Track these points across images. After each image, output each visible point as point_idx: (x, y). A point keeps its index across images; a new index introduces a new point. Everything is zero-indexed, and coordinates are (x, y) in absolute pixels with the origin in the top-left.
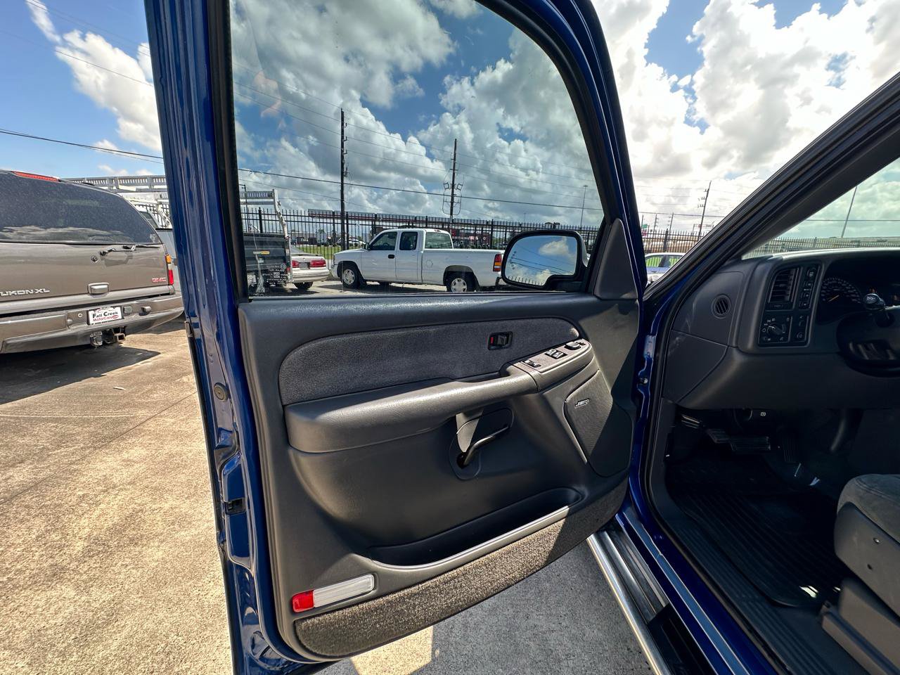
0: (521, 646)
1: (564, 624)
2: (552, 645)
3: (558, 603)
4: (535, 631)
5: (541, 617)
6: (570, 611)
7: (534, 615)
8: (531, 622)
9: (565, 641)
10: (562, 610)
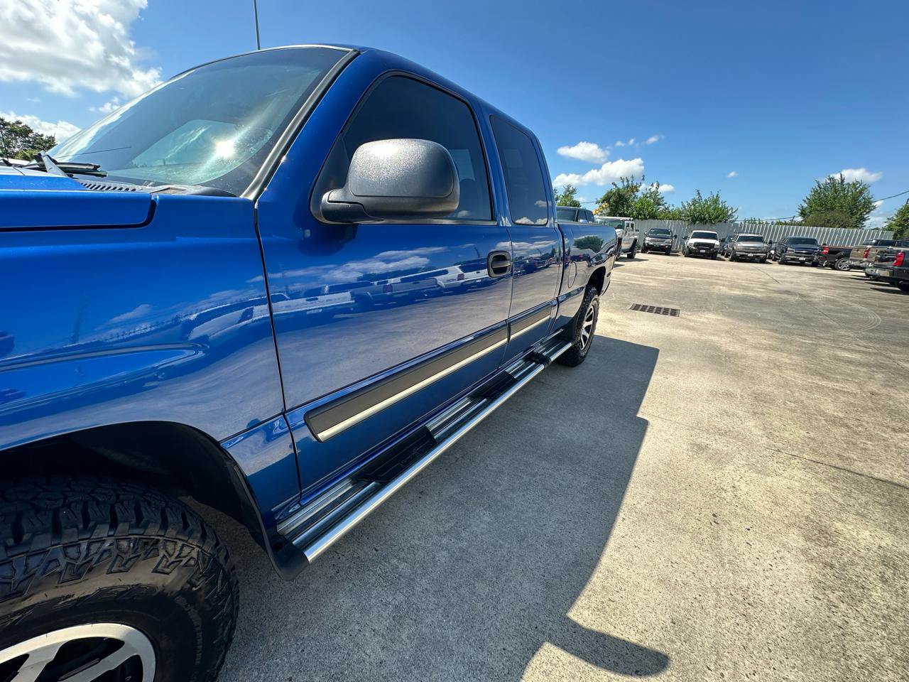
0: (416, 642)
1: (357, 627)
2: (388, 621)
3: (335, 649)
4: (389, 643)
5: (368, 652)
6: (336, 633)
7: (372, 660)
8: (382, 655)
9: (373, 615)
10: (340, 640)
